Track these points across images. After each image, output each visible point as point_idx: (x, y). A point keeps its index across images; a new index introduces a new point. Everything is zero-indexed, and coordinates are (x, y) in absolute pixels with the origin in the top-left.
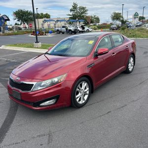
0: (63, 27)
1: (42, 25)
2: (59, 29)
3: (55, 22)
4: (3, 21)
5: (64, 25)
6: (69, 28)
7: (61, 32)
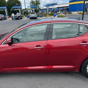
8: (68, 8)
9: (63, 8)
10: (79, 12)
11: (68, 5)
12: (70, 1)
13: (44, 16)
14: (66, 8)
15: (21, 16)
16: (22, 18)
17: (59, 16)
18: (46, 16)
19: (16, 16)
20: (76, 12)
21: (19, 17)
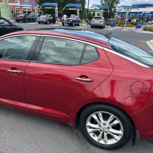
13: (119, 26)
15: (78, 21)
16: (78, 25)
17: (146, 28)
18: (123, 26)
19: (69, 20)
21: (74, 21)
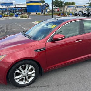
0: (80, 11)
1: (66, 10)
2: (77, 12)
3: (75, 8)
4: (45, 6)
5: (82, 10)
6: (84, 12)
7: (78, 15)
8: (26, 8)
9: (21, 9)
10: (38, 13)
11: (25, 6)
12: (27, 2)
14: (24, 8)
17: (22, 16)
20: (35, 13)
